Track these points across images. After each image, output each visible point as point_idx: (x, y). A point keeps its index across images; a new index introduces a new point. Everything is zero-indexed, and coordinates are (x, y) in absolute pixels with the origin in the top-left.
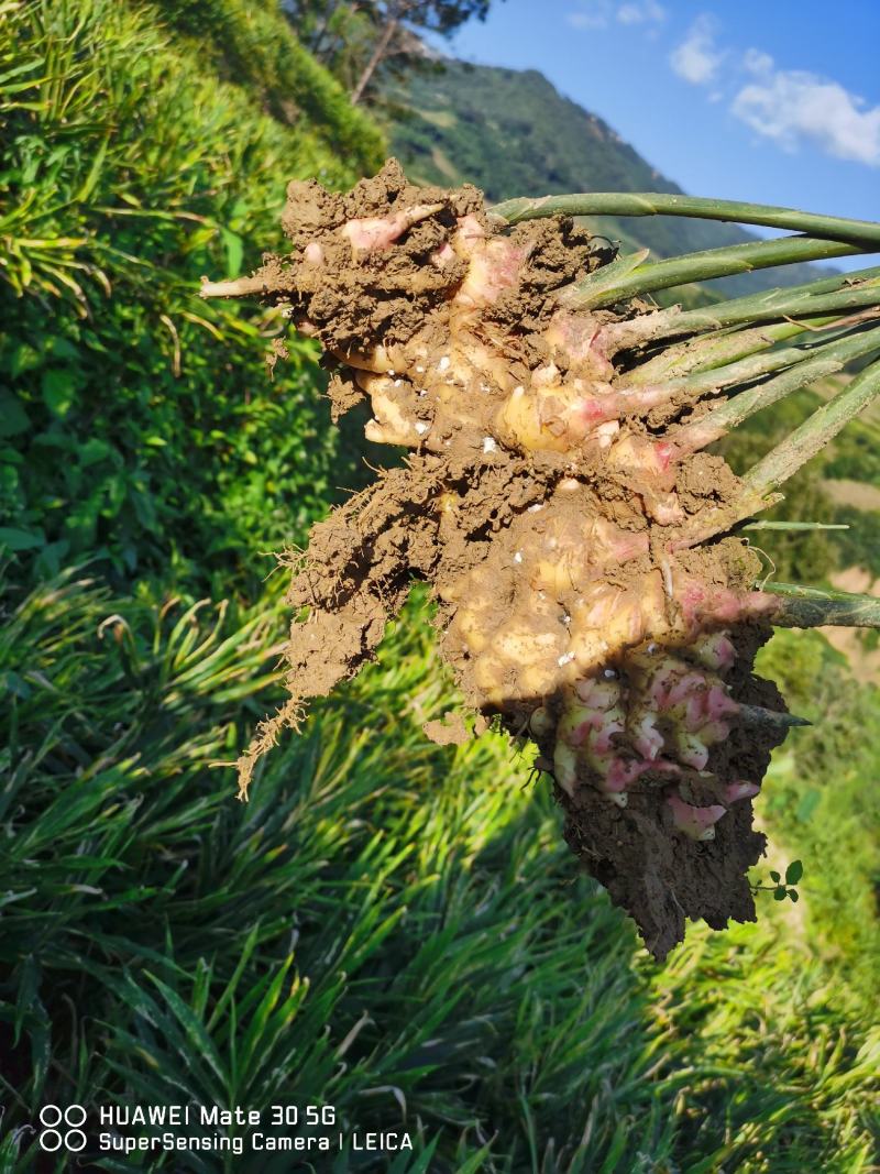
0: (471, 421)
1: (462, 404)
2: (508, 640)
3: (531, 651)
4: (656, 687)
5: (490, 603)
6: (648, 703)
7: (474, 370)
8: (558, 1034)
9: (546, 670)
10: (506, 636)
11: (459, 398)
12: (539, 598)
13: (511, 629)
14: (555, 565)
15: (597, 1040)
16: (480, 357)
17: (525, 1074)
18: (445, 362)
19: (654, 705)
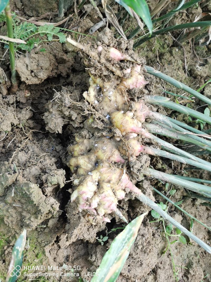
0: (107, 109)
1: (108, 105)
2: (82, 160)
3: (85, 166)
4: (103, 195)
5: (84, 149)
6: (99, 197)
7: (116, 100)
9: (85, 172)
10: (82, 158)
11: (108, 103)
12: (94, 156)
13: (84, 158)
14: (102, 153)
16: (119, 98)
19: (100, 198)
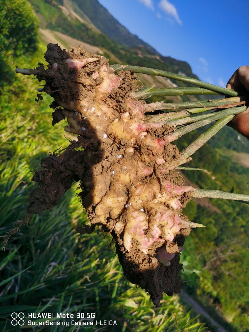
0: (100, 128)
1: (98, 122)
2: (108, 199)
3: (116, 203)
4: (158, 215)
5: (102, 187)
7: (102, 112)
8: (43, 225)
11: (97, 120)
12: (119, 186)
13: (109, 195)
14: (126, 175)
15: (55, 226)
16: (105, 108)
17: (32, 237)
18: (93, 109)
19: (158, 220)
